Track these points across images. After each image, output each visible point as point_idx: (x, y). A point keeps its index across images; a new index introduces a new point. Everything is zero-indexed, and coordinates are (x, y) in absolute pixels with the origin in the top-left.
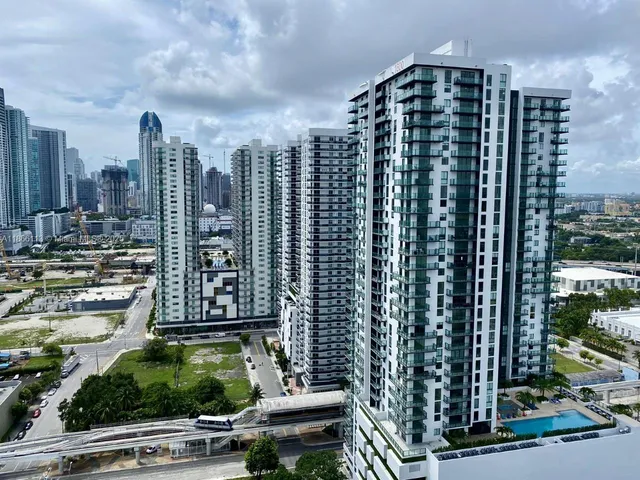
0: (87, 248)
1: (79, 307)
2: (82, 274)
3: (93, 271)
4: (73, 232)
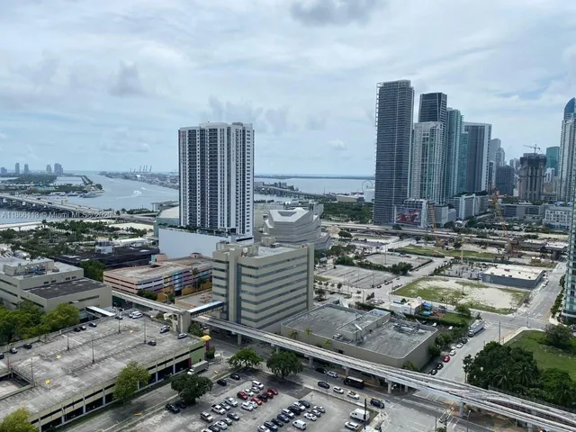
0: (500, 228)
1: (488, 278)
2: (494, 250)
3: (503, 250)
4: (489, 212)
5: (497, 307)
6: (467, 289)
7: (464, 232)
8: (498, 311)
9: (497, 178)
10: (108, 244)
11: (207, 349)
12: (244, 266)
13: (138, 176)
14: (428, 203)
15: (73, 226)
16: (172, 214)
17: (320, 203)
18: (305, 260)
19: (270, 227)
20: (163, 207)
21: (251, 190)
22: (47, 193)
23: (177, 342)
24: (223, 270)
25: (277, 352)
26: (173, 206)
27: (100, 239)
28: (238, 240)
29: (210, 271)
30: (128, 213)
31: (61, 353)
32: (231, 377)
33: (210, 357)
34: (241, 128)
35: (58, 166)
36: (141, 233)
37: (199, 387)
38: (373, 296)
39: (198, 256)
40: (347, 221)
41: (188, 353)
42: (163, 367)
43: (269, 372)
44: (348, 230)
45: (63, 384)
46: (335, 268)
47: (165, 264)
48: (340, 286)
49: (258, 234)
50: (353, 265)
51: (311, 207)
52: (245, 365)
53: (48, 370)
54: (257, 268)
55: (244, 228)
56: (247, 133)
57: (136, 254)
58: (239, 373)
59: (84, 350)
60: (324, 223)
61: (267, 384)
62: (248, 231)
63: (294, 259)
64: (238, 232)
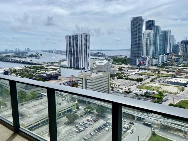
0: (174, 65)
1: (169, 83)
2: (172, 73)
3: (175, 73)
4: (170, 60)
5: (173, 92)
6: (162, 86)
7: (161, 67)
8: (173, 94)
9: (173, 49)
10: (45, 73)
11: (77, 106)
12: (88, 79)
13: (53, 51)
14: (149, 58)
15: (34, 68)
16: (64, 63)
17: (112, 59)
18: (107, 77)
19: (96, 67)
20: (61, 61)
21: (89, 55)
22: (25, 57)
23: (67, 103)
24: (81, 81)
25: (99, 107)
26: (65, 61)
27: (42, 72)
28: (85, 71)
29: (77, 81)
30: (51, 63)
31: (32, 107)
32: (85, 114)
33: (78, 108)
34: (85, 35)
35: (28, 49)
36: (55, 70)
37: (75, 117)
38: (130, 89)
39: (73, 77)
40: (121, 64)
41: (71, 107)
42: (63, 111)
43: (97, 113)
44: (121, 67)
45: (33, 116)
46: (117, 80)
47: (63, 79)
48: (119, 86)
49: (92, 69)
50: (123, 79)
51: (109, 60)
52: (89, 111)
53: (29, 112)
54: (92, 80)
55: (87, 67)
56: (87, 36)
57: (54, 76)
58: (87, 113)
59: (39, 106)
60: (113, 65)
61: (96, 117)
62: (89, 68)
63: (103, 77)
64: (85, 68)
